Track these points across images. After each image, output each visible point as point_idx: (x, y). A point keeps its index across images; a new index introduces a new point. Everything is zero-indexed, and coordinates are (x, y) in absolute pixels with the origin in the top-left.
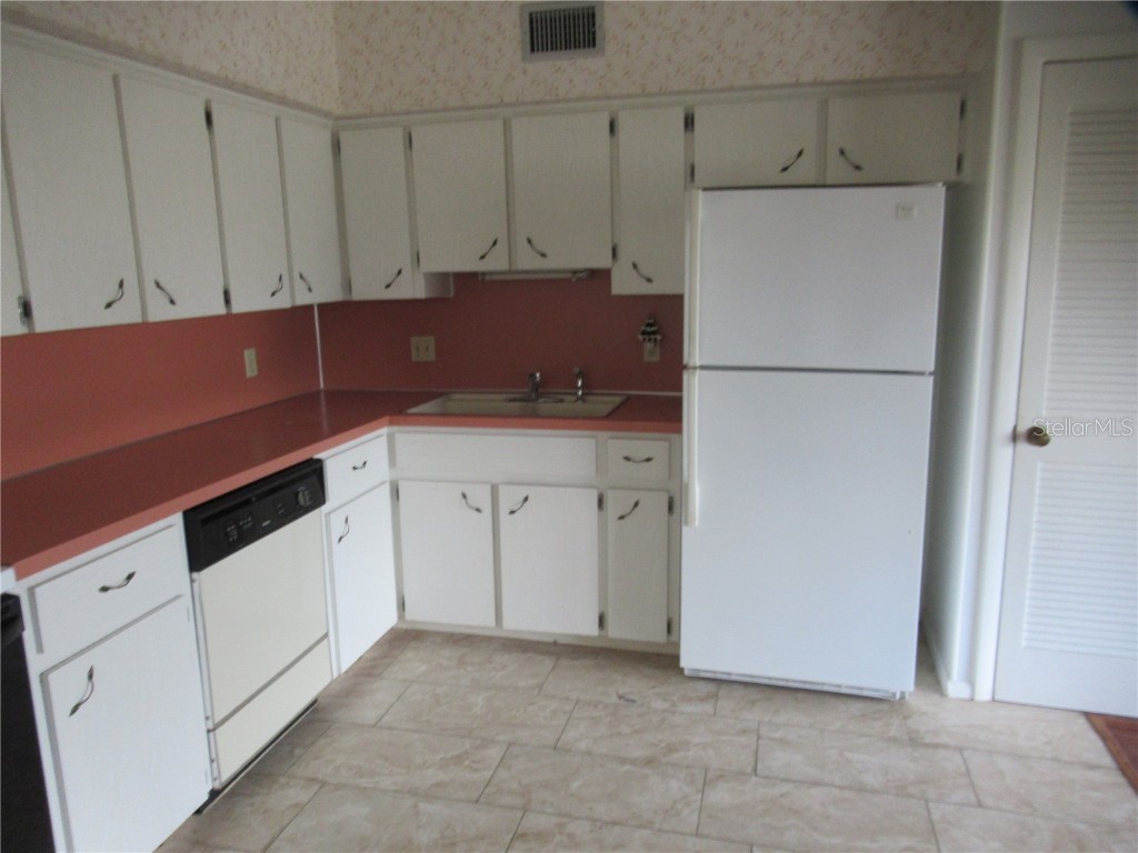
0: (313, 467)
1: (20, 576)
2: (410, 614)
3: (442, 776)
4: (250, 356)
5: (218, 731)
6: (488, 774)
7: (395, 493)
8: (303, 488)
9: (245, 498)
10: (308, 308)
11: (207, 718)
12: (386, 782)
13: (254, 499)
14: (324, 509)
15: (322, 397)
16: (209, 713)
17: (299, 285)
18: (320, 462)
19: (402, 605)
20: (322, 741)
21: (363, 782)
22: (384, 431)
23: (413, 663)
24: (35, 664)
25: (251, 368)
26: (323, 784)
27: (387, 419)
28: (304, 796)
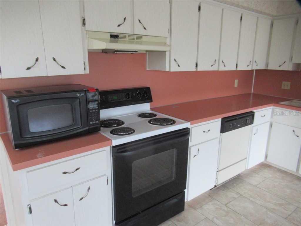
0: (252, 114)
1: (191, 124)
2: (268, 160)
3: (275, 207)
4: (236, 81)
5: (219, 172)
6: (290, 213)
7: (271, 125)
8: (249, 119)
9: (235, 118)
10: (253, 71)
11: (217, 168)
12: (258, 202)
13: (237, 119)
14: (252, 125)
15: (252, 95)
16: (218, 168)
17: (255, 64)
18: (254, 112)
19: (266, 157)
20: (241, 184)
21: (252, 199)
22: (271, 107)
23: (267, 173)
24: (190, 144)
25: (236, 85)
26: (241, 195)
27: (273, 104)
28: (236, 196)
